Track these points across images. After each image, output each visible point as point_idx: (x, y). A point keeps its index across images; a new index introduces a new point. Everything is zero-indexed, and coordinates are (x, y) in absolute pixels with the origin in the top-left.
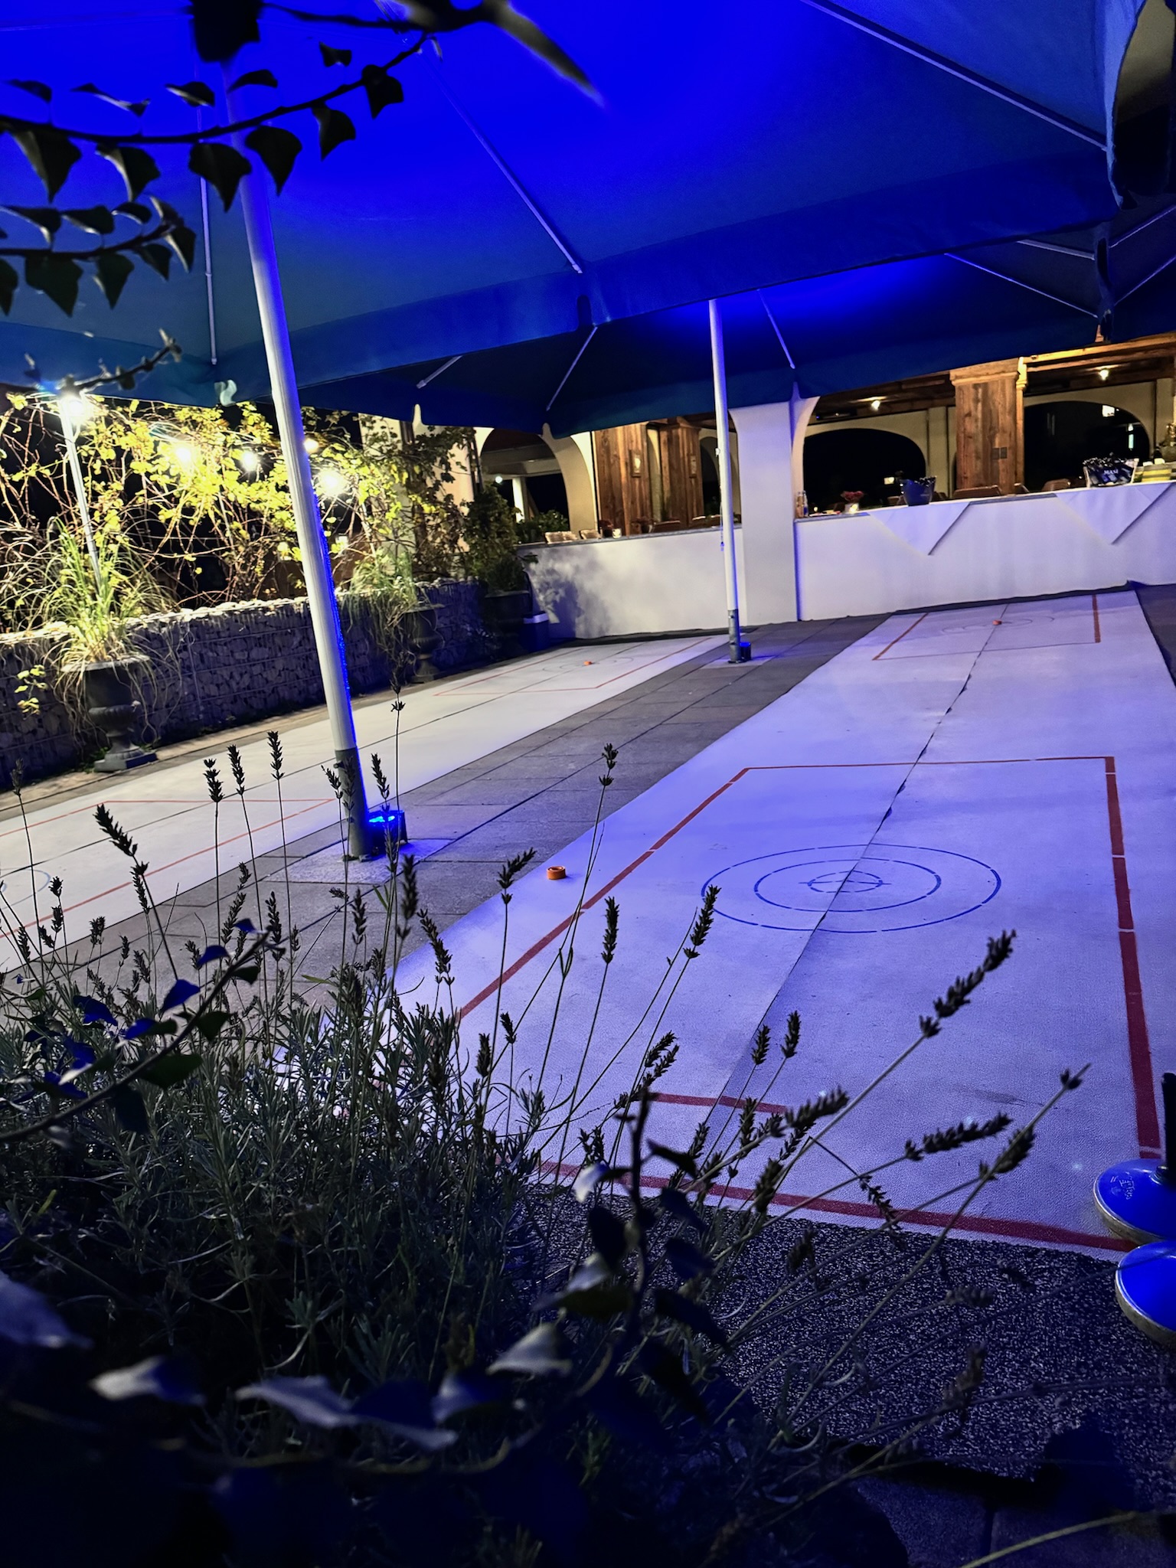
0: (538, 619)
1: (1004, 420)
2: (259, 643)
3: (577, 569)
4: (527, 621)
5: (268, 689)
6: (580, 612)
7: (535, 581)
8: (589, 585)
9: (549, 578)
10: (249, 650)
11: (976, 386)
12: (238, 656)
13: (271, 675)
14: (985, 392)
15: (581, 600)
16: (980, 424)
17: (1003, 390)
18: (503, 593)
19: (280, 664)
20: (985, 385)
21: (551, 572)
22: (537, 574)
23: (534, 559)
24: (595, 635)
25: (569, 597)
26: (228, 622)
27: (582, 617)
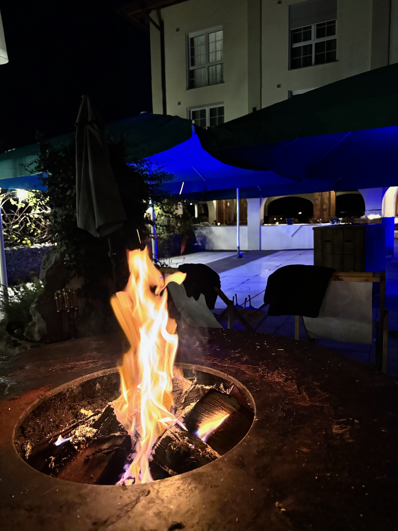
0: (196, 244)
1: (326, 201)
3: (207, 233)
4: (193, 244)
6: (207, 243)
7: (196, 235)
16: (320, 202)
21: (200, 233)
23: (196, 229)
24: (210, 249)
25: (204, 239)
27: (207, 245)
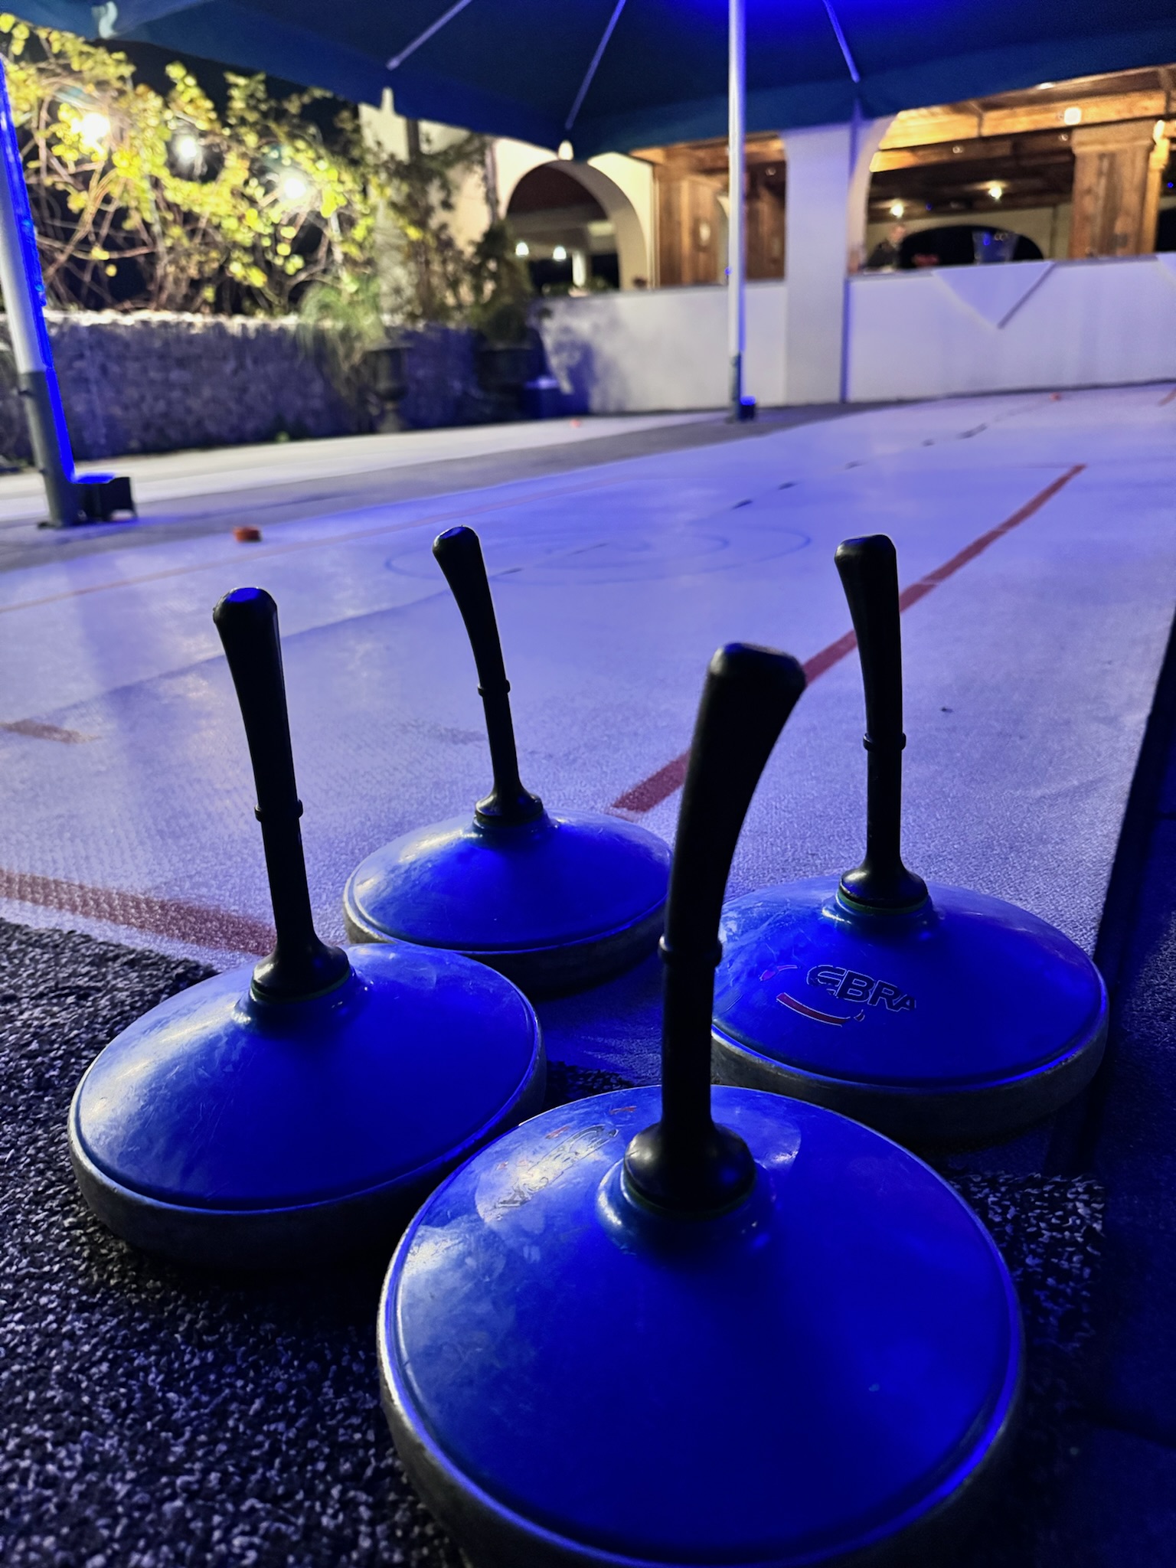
0: (544, 383)
1: (1130, 199)
2: (181, 363)
3: (596, 328)
4: (530, 385)
5: (190, 420)
6: (595, 380)
7: (549, 341)
8: (608, 347)
9: (565, 338)
10: (166, 369)
11: (1102, 156)
12: (153, 374)
13: (195, 404)
14: (1112, 165)
15: (598, 366)
16: (1101, 203)
17: (1133, 162)
18: (500, 346)
19: (207, 392)
20: (1112, 157)
21: (566, 330)
22: (551, 331)
23: (547, 313)
24: (612, 407)
25: (585, 362)
26: (139, 332)
